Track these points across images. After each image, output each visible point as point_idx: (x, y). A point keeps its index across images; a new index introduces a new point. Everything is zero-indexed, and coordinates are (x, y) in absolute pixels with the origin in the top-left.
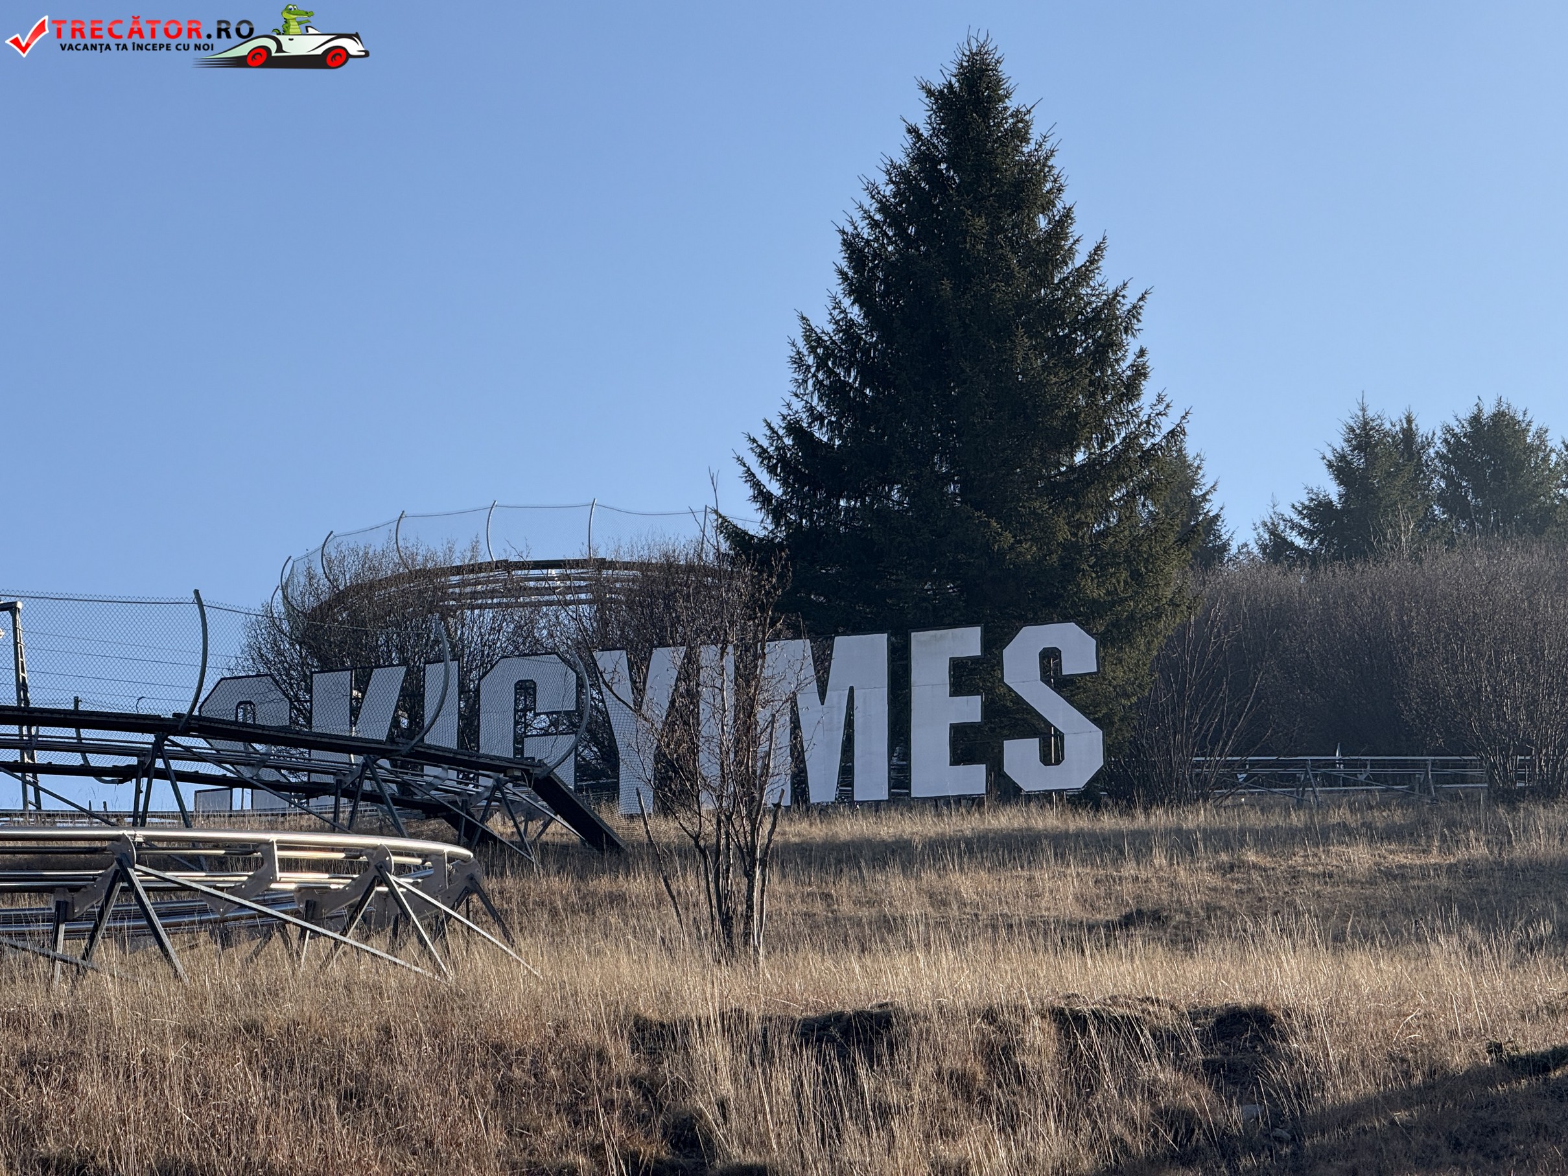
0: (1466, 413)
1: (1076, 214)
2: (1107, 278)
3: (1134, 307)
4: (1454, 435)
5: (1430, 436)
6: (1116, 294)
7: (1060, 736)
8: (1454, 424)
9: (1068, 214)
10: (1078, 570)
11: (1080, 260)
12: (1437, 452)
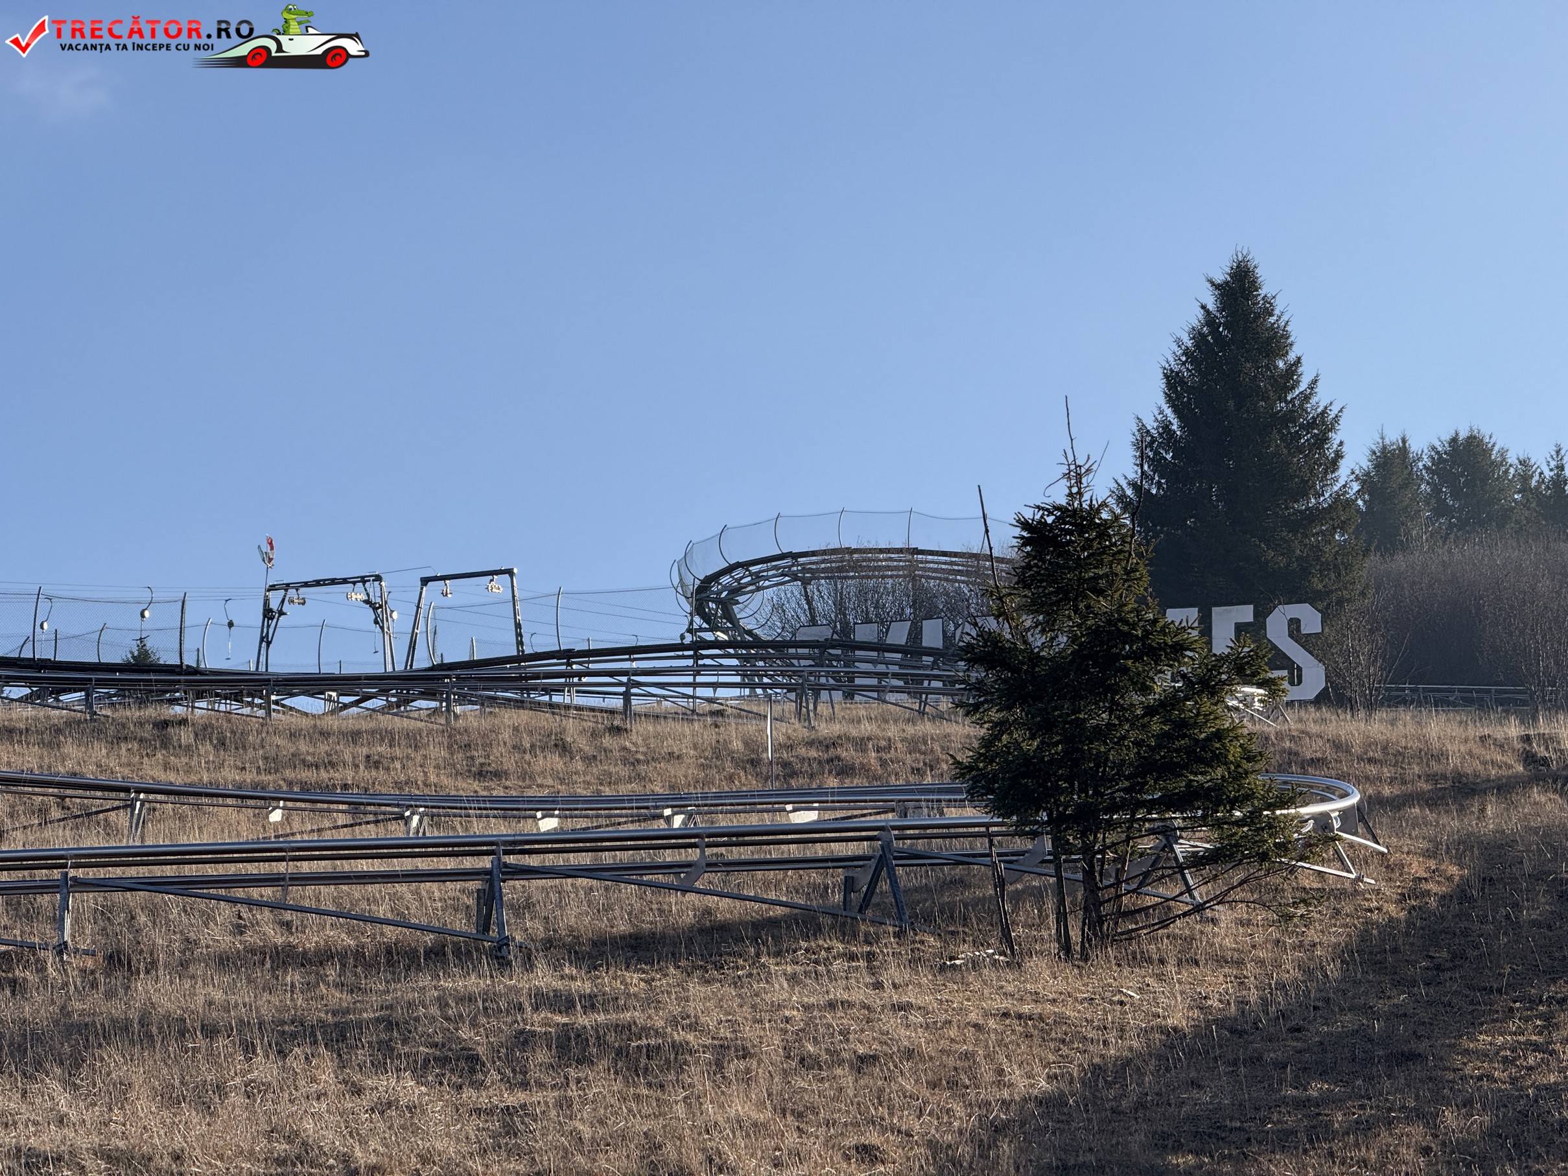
0: (1447, 436)
1: (1303, 361)
2: (1320, 399)
3: (1337, 416)
4: (1438, 453)
5: (1420, 453)
6: (1326, 408)
7: (1299, 669)
8: (1437, 444)
9: (1298, 360)
10: (1310, 573)
11: (1303, 386)
12: (1424, 465)
